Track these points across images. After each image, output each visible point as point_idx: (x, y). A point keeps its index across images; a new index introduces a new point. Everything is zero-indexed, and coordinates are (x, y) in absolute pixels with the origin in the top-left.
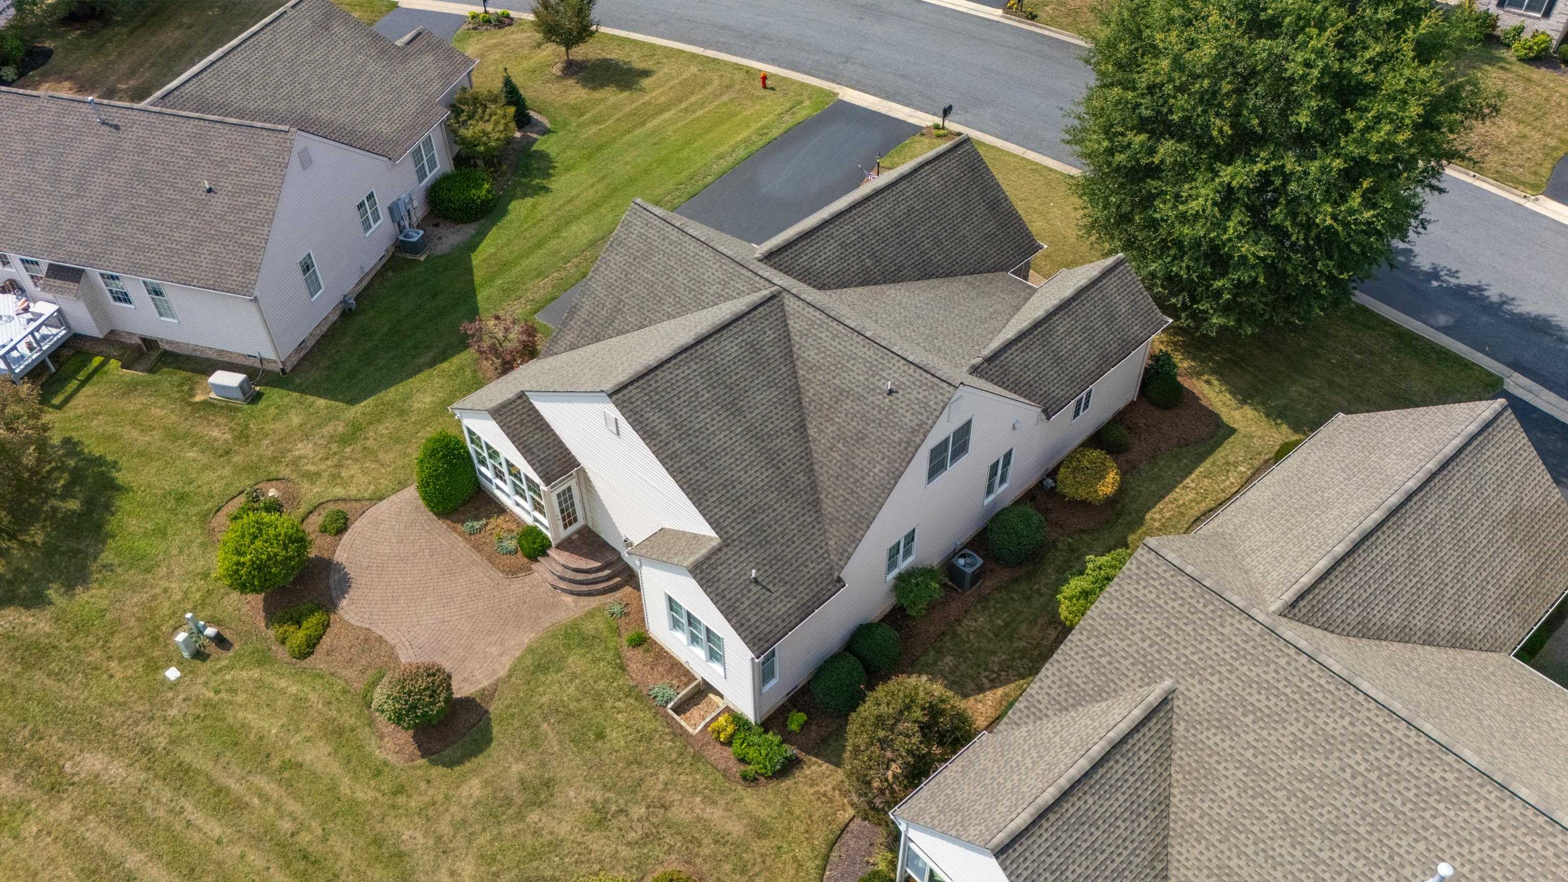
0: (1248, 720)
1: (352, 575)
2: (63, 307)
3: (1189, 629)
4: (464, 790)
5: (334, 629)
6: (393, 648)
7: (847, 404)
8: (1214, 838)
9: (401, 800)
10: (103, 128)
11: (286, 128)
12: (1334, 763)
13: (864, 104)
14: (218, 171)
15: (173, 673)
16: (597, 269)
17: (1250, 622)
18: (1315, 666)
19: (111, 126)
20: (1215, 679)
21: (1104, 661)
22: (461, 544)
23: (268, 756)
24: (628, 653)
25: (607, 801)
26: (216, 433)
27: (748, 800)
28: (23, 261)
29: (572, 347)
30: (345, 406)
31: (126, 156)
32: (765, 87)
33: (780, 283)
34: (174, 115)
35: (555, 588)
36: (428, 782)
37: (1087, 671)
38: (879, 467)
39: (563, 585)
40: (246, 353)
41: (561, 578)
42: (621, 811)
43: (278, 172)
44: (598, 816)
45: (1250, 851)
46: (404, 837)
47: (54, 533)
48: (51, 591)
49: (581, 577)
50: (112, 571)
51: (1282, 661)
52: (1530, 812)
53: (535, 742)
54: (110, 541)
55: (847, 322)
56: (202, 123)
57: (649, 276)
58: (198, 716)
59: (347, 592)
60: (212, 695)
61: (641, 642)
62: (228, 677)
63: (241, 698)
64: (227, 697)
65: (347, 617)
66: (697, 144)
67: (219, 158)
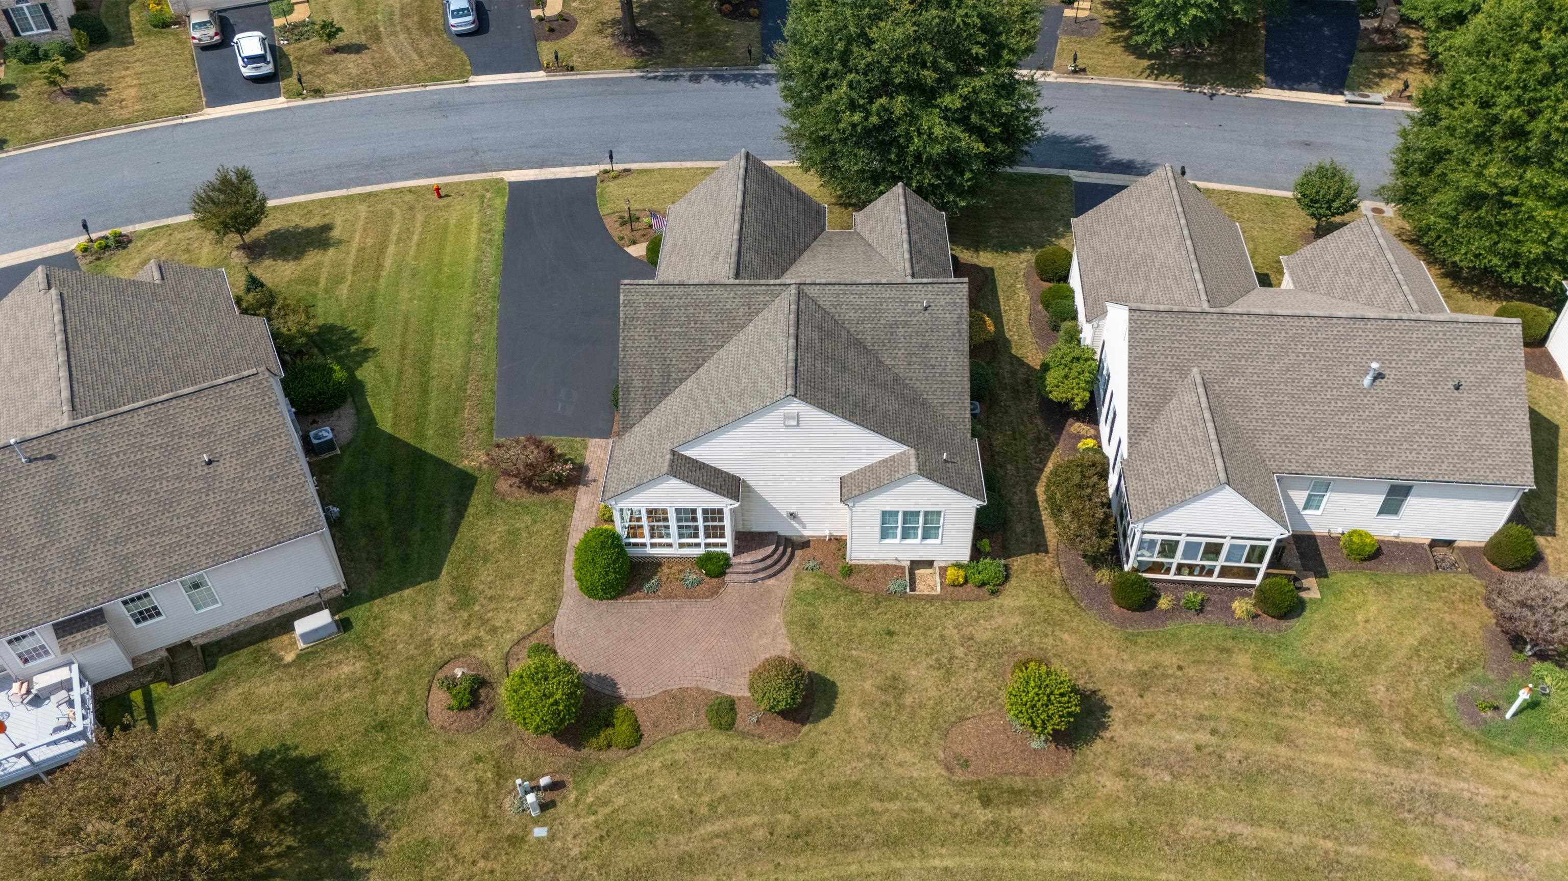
0: (1243, 362)
1: (603, 673)
2: (82, 662)
3: (1184, 338)
4: (853, 720)
5: (640, 712)
6: (698, 688)
7: (901, 331)
8: (1270, 428)
9: (820, 757)
10: (33, 465)
11: (254, 371)
12: (1293, 356)
13: (532, 178)
14: (205, 441)
15: (540, 832)
16: (625, 347)
17: (1209, 316)
18: (1253, 317)
19: (42, 459)
20: (1214, 353)
21: (1155, 381)
22: (656, 604)
23: (691, 812)
24: (850, 582)
25: (937, 660)
26: (346, 669)
27: (1006, 602)
28: (10, 642)
29: (646, 412)
30: (430, 583)
31: (84, 478)
32: (440, 196)
33: (793, 281)
34: (115, 415)
35: (755, 581)
36: (826, 733)
37: (1150, 392)
38: (950, 357)
39: (761, 575)
40: (300, 596)
41: (754, 572)
42: (951, 658)
43: (272, 411)
44: (943, 671)
45: (1288, 421)
46: (848, 772)
47: (299, 828)
48: (355, 865)
49: (769, 562)
50: (393, 812)
51: (1237, 325)
52: (1379, 322)
53: (859, 665)
54: (361, 796)
56: (153, 408)
58: (602, 836)
59: (616, 684)
60: (593, 818)
61: (850, 571)
62: (590, 799)
63: (620, 801)
64: (608, 810)
65: (639, 697)
66: (447, 260)
67: (197, 430)
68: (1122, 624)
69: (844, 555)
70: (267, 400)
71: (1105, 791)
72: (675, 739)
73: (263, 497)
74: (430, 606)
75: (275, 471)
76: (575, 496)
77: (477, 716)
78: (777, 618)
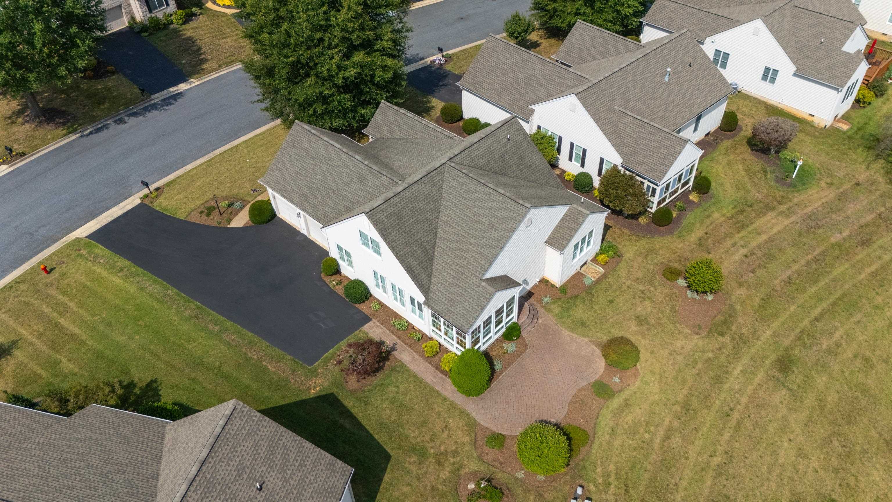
0: (627, 95)
3: (602, 96)
4: (648, 346)
5: (572, 422)
6: (579, 390)
14: (245, 476)
20: (616, 97)
21: (607, 121)
23: (643, 442)
24: (570, 294)
25: (639, 297)
27: (628, 256)
32: (48, 272)
37: (609, 126)
39: (535, 321)
41: (532, 322)
42: (642, 292)
55: (475, 141)
57: (411, 220)
58: (626, 490)
60: (612, 486)
61: (563, 289)
62: (600, 481)
63: (612, 467)
64: (613, 477)
65: (562, 417)
66: (117, 302)
67: (235, 474)
68: (671, 233)
69: (553, 286)
70: (256, 419)
71: (743, 296)
72: (600, 418)
73: (307, 481)
74: (408, 472)
75: (299, 459)
76: (396, 359)
77: (507, 497)
78: (565, 333)
